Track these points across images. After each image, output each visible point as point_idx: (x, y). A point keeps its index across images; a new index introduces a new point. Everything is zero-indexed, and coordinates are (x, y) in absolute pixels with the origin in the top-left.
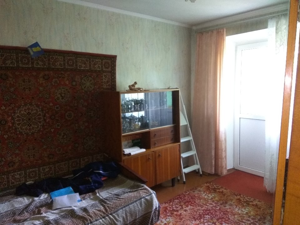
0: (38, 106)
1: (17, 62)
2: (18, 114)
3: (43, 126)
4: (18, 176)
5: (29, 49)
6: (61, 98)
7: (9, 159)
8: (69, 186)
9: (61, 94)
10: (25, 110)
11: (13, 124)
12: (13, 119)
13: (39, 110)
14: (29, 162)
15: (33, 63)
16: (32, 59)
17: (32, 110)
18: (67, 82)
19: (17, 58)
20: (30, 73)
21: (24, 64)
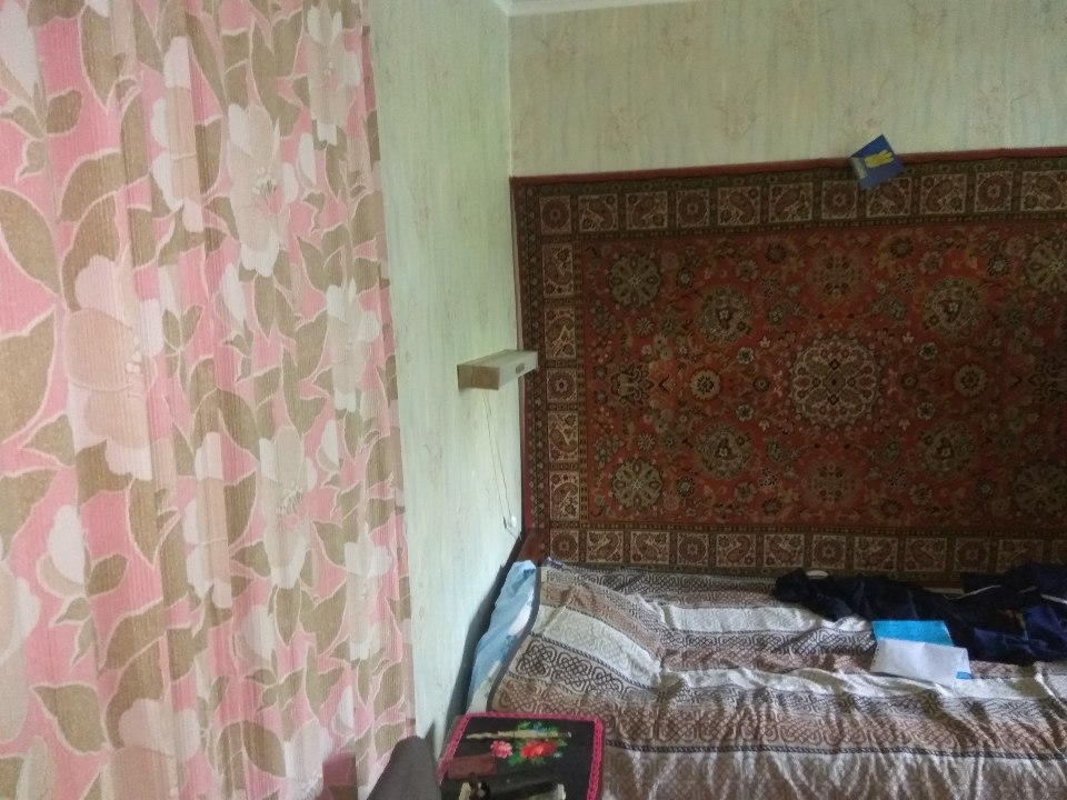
0: (863, 341)
1: (817, 207)
2: (804, 364)
3: (875, 407)
4: (785, 546)
5: (857, 163)
7: (767, 489)
8: (938, 618)
9: (945, 304)
10: (824, 354)
11: (787, 390)
12: (787, 376)
13: (865, 356)
14: (821, 513)
15: (862, 205)
16: (862, 192)
17: (845, 354)
18: (973, 263)
19: (817, 194)
20: (852, 237)
21: (836, 210)
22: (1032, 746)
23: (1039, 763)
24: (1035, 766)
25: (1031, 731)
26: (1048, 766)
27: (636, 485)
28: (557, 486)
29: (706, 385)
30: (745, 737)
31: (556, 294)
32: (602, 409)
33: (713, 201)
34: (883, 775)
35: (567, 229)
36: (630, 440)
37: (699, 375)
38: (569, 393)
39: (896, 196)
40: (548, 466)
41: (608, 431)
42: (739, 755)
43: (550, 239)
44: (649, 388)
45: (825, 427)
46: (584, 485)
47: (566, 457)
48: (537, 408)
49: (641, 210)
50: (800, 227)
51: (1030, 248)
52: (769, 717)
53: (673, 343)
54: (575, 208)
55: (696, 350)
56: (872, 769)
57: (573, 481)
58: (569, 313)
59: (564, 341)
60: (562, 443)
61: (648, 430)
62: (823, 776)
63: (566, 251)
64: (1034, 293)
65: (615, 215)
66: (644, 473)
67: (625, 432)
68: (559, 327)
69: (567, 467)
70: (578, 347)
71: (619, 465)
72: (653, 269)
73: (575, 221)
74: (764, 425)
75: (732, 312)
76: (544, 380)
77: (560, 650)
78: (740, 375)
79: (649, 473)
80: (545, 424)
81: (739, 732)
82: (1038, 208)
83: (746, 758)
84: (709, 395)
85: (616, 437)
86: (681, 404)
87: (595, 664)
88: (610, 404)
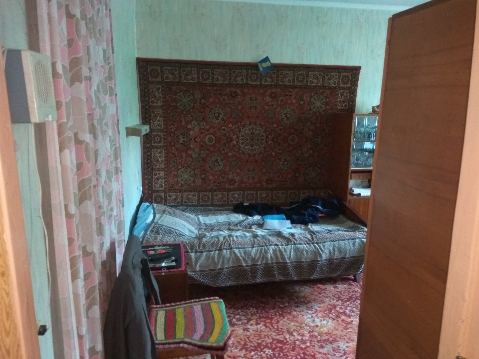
0: (261, 126)
1: (247, 79)
3: (265, 148)
5: (259, 64)
6: (285, 119)
7: (231, 176)
8: (283, 214)
9: (286, 115)
10: (249, 130)
11: (237, 142)
12: (238, 137)
13: (262, 131)
14: (248, 184)
15: (261, 80)
16: (261, 75)
17: (256, 130)
18: (294, 101)
19: (247, 75)
20: (258, 90)
21: (253, 81)
22: (306, 241)
23: (307, 245)
24: (307, 246)
25: (306, 238)
26: (310, 246)
27: (185, 176)
28: (155, 177)
29: (210, 140)
30: (226, 246)
31: (155, 104)
32: (173, 148)
33: (213, 74)
34: (266, 252)
35: (159, 79)
36: (184, 160)
37: (208, 136)
38: (160, 142)
39: (271, 77)
40: (152, 169)
41: (175, 156)
42: (225, 251)
43: (152, 83)
44: (190, 140)
45: (249, 155)
46: (166, 176)
47: (159, 166)
48: (148, 147)
49: (187, 75)
50: (242, 86)
51: (311, 97)
52: (233, 241)
53: (199, 124)
54: (162, 71)
55: (207, 127)
56: (263, 251)
57: (162, 175)
58: (160, 111)
59: (159, 122)
60: (157, 161)
61: (190, 156)
62: (250, 254)
63: (159, 88)
64: (312, 112)
65: (177, 76)
66: (188, 172)
67: (182, 157)
68: (156, 116)
69: (159, 170)
70: (164, 124)
71: (179, 169)
72: (191, 97)
73: (162, 77)
74: (230, 154)
75: (219, 114)
76: (150, 136)
77: (164, 227)
78: (222, 137)
79: (190, 171)
80: (151, 154)
81: (224, 245)
82: (313, 85)
83: (227, 252)
84: (211, 144)
85: (178, 159)
86: (202, 146)
87: (177, 231)
88: (176, 146)
